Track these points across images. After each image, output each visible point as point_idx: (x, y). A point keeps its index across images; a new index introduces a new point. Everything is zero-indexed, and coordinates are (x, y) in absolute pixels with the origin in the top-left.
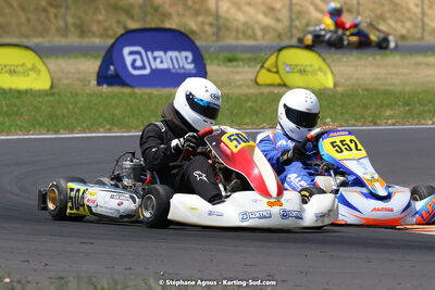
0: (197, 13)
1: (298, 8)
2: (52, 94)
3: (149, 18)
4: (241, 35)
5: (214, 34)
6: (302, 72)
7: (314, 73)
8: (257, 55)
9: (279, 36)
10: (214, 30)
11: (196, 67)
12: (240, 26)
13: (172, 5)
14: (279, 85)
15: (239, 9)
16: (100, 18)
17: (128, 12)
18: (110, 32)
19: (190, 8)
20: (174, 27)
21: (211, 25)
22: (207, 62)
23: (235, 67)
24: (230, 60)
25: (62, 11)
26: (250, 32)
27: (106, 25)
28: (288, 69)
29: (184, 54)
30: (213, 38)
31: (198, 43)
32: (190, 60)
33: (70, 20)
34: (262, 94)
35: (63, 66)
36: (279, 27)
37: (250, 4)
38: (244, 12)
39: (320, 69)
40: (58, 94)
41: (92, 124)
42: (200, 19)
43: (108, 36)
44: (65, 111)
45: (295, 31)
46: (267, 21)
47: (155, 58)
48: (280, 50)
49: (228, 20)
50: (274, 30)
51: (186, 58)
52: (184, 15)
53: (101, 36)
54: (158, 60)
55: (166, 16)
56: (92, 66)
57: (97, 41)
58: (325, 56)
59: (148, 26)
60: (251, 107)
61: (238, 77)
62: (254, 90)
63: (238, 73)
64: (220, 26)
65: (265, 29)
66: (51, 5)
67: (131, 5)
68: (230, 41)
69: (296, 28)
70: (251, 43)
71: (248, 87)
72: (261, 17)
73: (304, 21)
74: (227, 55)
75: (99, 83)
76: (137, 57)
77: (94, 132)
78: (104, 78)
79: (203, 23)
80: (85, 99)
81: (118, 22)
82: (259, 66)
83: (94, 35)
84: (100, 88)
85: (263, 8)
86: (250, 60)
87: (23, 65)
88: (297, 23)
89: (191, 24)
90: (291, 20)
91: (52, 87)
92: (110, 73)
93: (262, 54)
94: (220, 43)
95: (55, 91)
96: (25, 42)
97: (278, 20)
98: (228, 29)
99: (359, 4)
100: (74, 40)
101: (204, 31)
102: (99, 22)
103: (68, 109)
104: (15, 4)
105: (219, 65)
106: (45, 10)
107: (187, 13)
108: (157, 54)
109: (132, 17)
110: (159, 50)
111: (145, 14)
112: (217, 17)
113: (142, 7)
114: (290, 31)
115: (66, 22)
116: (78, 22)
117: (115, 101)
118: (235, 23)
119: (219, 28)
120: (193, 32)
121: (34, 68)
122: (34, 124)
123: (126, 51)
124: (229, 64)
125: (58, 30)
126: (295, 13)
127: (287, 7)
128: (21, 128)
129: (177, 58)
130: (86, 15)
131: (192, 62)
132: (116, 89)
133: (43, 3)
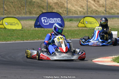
0: (62, 8)
1: (89, 6)
2: (22, 30)
3: (48, 9)
4: (74, 14)
5: (66, 13)
6: (91, 23)
7: (94, 24)
8: (78, 19)
9: (84, 14)
10: (66, 12)
11: (61, 22)
12: (74, 11)
13: (55, 6)
14: (84, 27)
15: (73, 6)
16: (35, 9)
17: (43, 8)
18: (38, 13)
19: (60, 6)
20: (55, 12)
21: (65, 11)
22: (65, 21)
23: (72, 22)
24: (71, 20)
25: (25, 7)
26: (76, 13)
27: (37, 11)
28: (86, 22)
29: (58, 19)
30: (66, 14)
31: (62, 16)
32: (60, 20)
33: (27, 10)
34: (79, 29)
35: (25, 23)
36: (84, 11)
37: (76, 5)
38: (74, 7)
39: (95, 22)
40: (24, 30)
41: (33, 38)
42: (63, 9)
43: (37, 14)
44: (26, 35)
45: (88, 12)
46: (81, 10)
47: (50, 20)
48: (84, 17)
49: (70, 9)
50: (83, 12)
51: (59, 20)
52: (58, 8)
53: (36, 14)
54: (51, 21)
55: (53, 9)
56: (33, 22)
57: (34, 16)
58: (97, 19)
59: (48, 12)
60: (76, 33)
61: (73, 25)
62: (78, 28)
63: (73, 24)
64: (68, 11)
65: (80, 12)
66: (22, 6)
67: (44, 6)
68: (71, 15)
69: (89, 11)
70: (77, 15)
71: (76, 27)
72: (79, 8)
73: (91, 10)
74: (70, 19)
75: (35, 27)
76: (45, 20)
77: (34, 40)
78: (36, 26)
79: (63, 10)
80: (31, 31)
81: (40, 10)
82: (79, 22)
83: (34, 14)
84: (35, 28)
85: (80, 6)
86: (76, 20)
87: (14, 23)
88: (89, 10)
89: (60, 11)
90: (87, 9)
91: (22, 28)
92: (38, 24)
93: (80, 19)
94: (68, 16)
95: (23, 29)
96: (15, 16)
97: (84, 9)
98: (70, 12)
99: (106, 5)
100: (28, 16)
101: (64, 13)
102: (35, 11)
103: (27, 34)
104: (12, 6)
105: (68, 22)
106: (20, 7)
107: (59, 8)
108: (50, 19)
109: (44, 9)
110: (51, 18)
111: (47, 8)
112: (67, 8)
113: (47, 6)
114: (87, 12)
115: (26, 11)
116: (29, 11)
117: (40, 32)
118: (72, 10)
119: (68, 12)
120: (61, 13)
121: (17, 23)
122: (17, 38)
123: (42, 18)
124: (71, 21)
125: (24, 13)
126: (88, 7)
127: (86, 6)
128: (14, 40)
129: (56, 20)
130: (31, 8)
131: (60, 21)
132: (40, 29)
133: (20, 6)
